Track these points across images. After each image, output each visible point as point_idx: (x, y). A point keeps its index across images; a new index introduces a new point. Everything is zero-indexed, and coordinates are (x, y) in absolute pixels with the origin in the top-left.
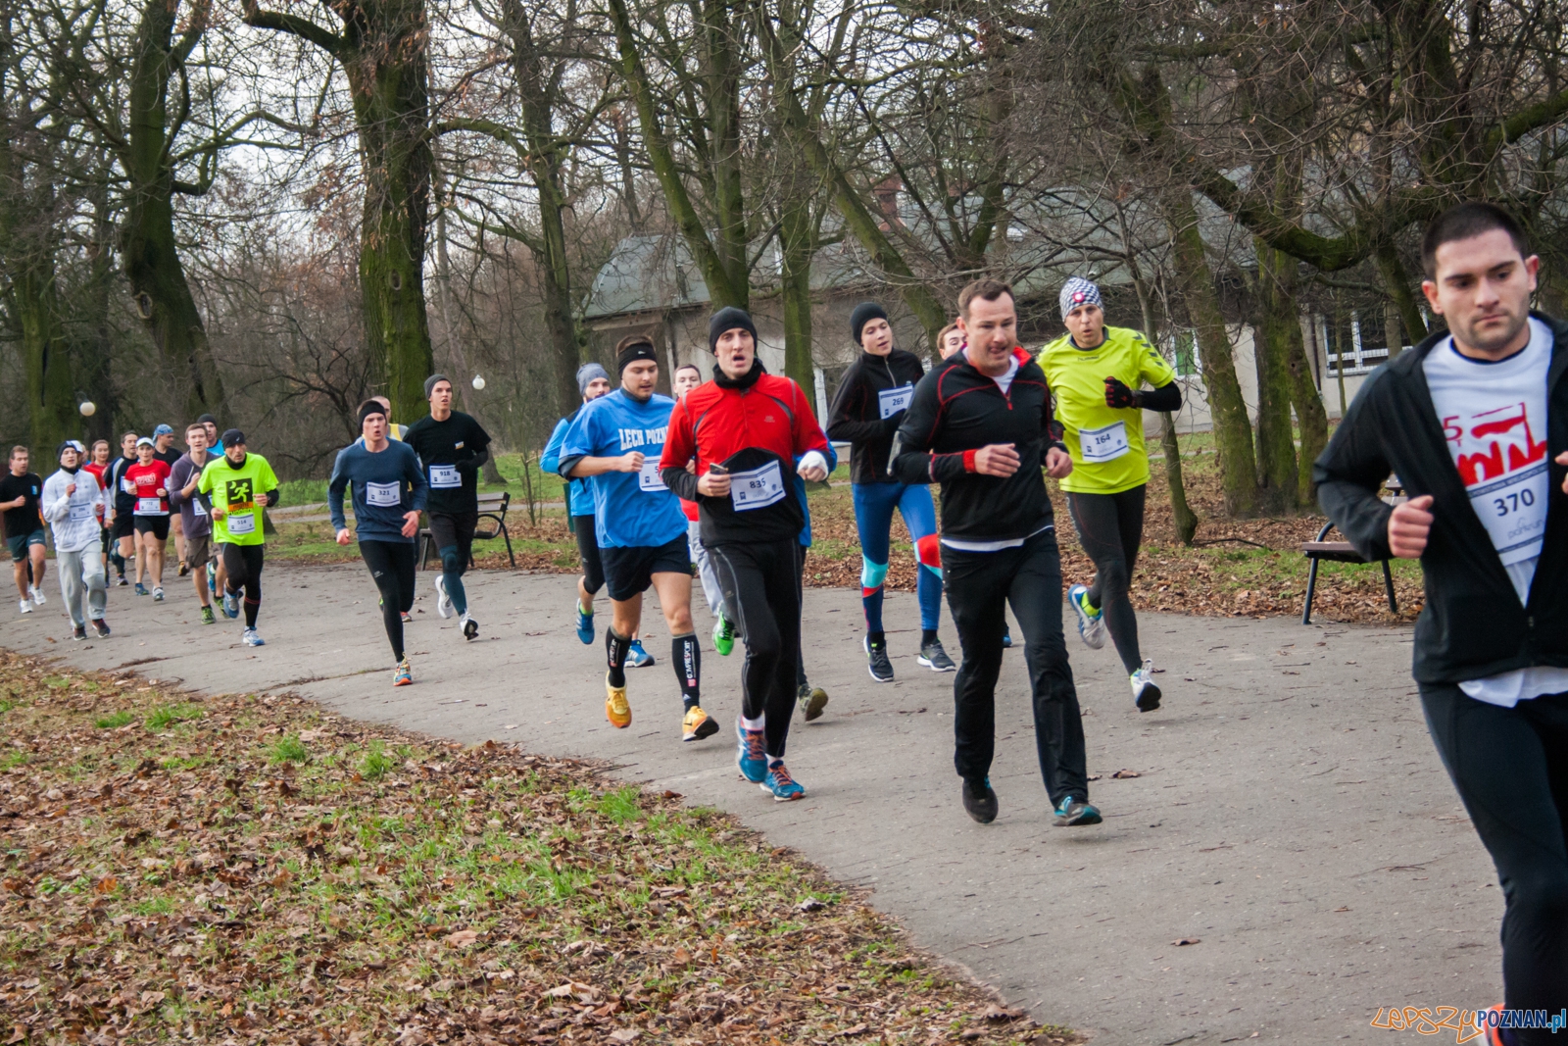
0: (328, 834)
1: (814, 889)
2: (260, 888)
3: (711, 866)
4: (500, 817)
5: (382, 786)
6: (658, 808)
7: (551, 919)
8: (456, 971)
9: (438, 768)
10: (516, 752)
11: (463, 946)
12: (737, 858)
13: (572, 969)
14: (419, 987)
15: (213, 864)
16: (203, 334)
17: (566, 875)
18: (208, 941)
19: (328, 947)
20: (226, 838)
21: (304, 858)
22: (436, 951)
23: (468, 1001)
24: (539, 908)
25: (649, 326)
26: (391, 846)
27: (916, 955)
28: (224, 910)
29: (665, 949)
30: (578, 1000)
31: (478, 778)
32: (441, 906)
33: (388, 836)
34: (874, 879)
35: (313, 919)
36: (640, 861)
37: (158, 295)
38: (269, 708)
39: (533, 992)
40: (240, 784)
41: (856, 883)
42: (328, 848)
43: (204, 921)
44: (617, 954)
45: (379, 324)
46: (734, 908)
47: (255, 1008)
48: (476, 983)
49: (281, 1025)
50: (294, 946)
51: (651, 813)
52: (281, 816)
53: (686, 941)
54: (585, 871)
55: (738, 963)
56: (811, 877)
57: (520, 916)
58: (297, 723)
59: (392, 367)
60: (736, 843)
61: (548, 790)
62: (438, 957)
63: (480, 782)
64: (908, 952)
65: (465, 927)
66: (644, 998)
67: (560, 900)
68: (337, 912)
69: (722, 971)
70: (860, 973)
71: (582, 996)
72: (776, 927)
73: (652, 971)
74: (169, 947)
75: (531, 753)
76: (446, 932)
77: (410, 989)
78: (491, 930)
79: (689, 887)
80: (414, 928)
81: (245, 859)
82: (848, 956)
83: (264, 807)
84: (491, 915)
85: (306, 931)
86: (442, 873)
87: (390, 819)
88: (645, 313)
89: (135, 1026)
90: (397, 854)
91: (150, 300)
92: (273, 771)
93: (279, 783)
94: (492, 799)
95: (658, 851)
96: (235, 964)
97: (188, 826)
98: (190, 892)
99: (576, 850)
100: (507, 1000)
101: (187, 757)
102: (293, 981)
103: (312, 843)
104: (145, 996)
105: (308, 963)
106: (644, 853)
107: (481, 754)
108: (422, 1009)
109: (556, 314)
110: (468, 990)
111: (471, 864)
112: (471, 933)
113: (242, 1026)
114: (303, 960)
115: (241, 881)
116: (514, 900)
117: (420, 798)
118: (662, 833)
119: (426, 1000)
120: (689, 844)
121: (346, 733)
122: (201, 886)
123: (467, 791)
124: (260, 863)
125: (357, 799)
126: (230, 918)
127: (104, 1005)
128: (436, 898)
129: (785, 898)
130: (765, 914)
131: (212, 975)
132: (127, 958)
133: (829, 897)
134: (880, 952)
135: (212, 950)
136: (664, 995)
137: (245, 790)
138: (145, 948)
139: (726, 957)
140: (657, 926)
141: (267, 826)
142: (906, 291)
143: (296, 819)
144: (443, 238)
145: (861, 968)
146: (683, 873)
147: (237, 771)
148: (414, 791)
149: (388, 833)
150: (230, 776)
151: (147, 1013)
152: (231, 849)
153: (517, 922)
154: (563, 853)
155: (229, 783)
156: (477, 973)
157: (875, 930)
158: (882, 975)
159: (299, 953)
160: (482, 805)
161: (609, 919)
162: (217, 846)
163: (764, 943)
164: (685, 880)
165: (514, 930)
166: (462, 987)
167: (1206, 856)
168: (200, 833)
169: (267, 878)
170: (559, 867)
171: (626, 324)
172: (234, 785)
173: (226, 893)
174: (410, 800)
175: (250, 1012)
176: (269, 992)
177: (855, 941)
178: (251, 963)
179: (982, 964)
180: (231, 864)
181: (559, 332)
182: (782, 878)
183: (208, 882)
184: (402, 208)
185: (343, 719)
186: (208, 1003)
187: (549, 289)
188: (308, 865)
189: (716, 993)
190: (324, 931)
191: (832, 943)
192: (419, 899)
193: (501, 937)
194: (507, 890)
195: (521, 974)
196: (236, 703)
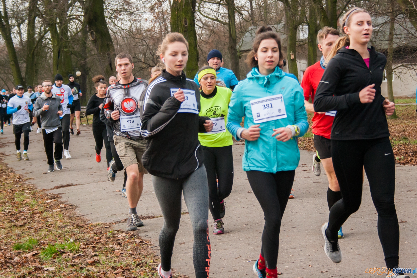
37: (97, 31)
91: (94, 33)
109: (232, 48)
181: (232, 54)
187: (230, 39)
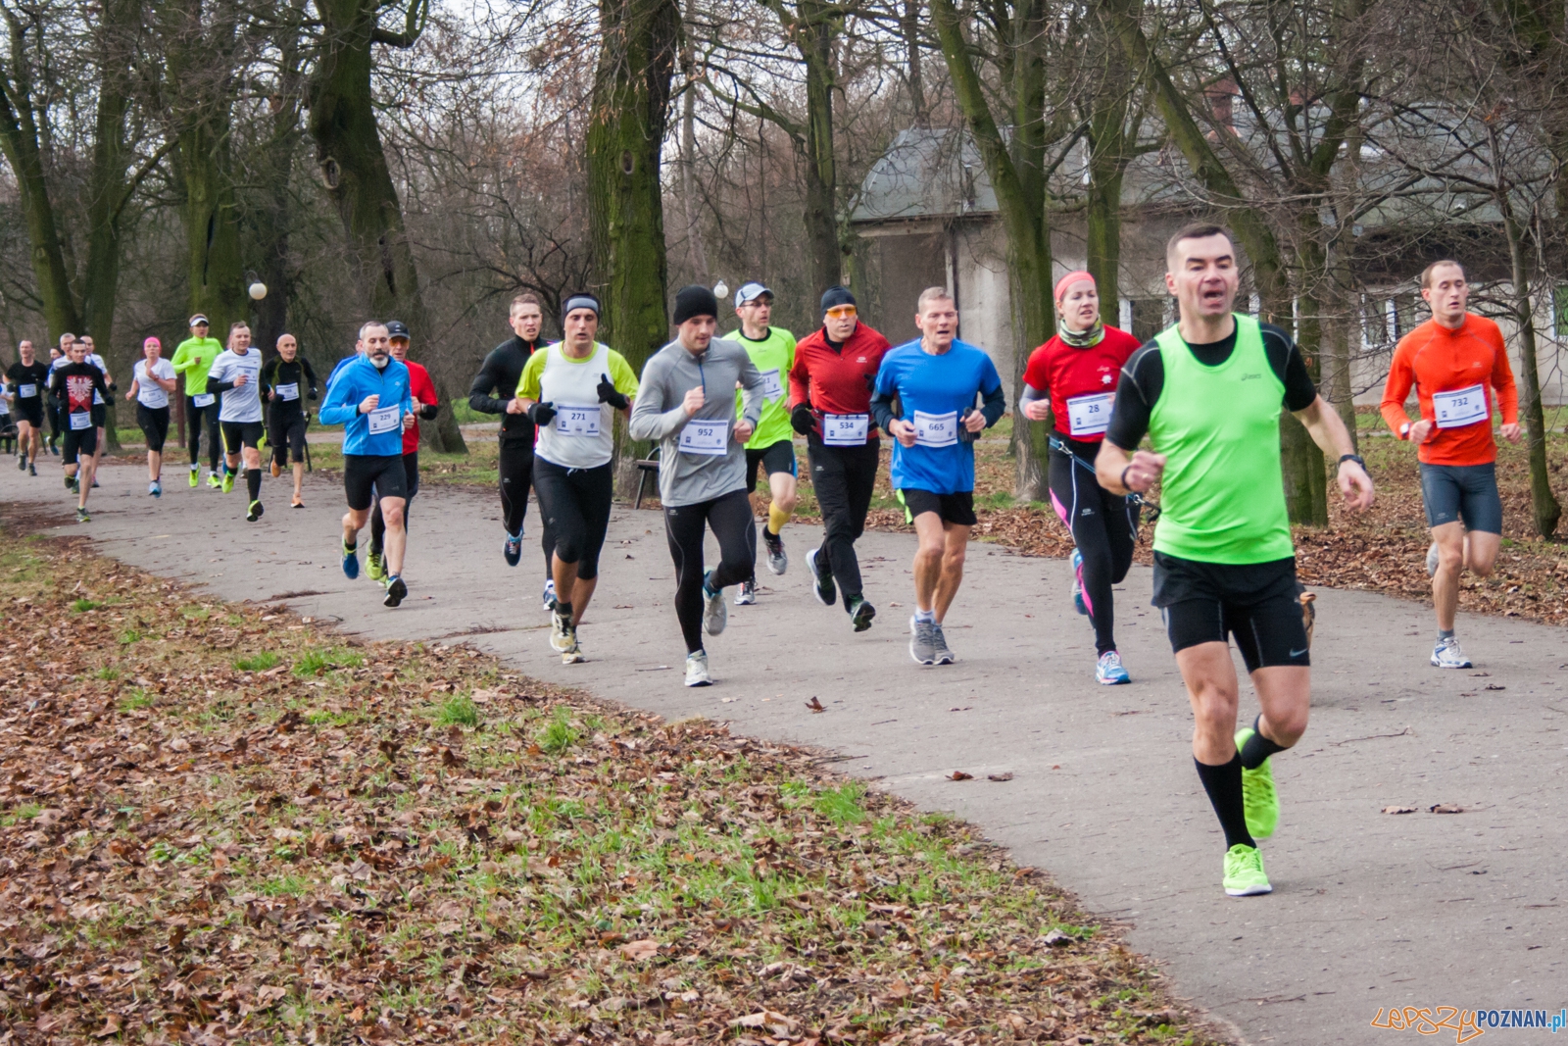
0: (494, 814)
1: (1062, 919)
2: (408, 873)
3: (942, 884)
4: (698, 808)
5: (563, 762)
6: (886, 810)
7: (747, 934)
8: (629, 987)
9: (631, 745)
10: (726, 732)
11: (640, 958)
12: (974, 876)
13: (767, 995)
14: (584, 1003)
15: (357, 841)
16: (399, 213)
17: (770, 882)
18: (342, 931)
19: (482, 948)
20: (375, 811)
21: (464, 841)
22: (608, 963)
23: (641, 1025)
24: (734, 919)
25: (929, 235)
26: (567, 833)
27: (1176, 1007)
28: (364, 896)
29: (879, 979)
30: (771, 1032)
31: (677, 760)
32: (619, 910)
33: (565, 822)
34: (1134, 913)
35: (467, 913)
36: (858, 872)
37: (346, 163)
38: (440, 659)
39: (719, 1019)
40: (396, 747)
41: (1113, 917)
42: (493, 831)
43: (340, 907)
44: (821, 981)
45: (602, 214)
46: (965, 936)
47: (390, 1015)
48: (652, 1003)
49: (419, 1037)
50: (443, 945)
51: (878, 815)
52: (442, 789)
53: (904, 972)
54: (793, 881)
55: (963, 1002)
56: (1059, 905)
57: (711, 927)
58: (471, 680)
59: (616, 265)
60: (975, 859)
61: (759, 779)
62: (610, 969)
63: (679, 765)
64: (1167, 1003)
65: (645, 936)
66: (849, 1036)
67: (760, 912)
68: (495, 907)
69: (944, 1009)
70: (1108, 1025)
71: (776, 1027)
72: (1013, 962)
73: (861, 1004)
74: (296, 936)
75: (741, 731)
76: (622, 941)
77: (574, 1005)
78: (675, 941)
79: (914, 906)
80: (585, 933)
81: (394, 837)
82: (1095, 1003)
83: (421, 777)
84: (677, 924)
85: (458, 928)
86: (624, 870)
87: (569, 802)
88: (925, 220)
89: (249, 1026)
90: (573, 844)
92: (438, 735)
93: (443, 750)
94: (692, 786)
95: (882, 861)
96: (371, 960)
97: (332, 793)
98: (326, 872)
99: (784, 854)
100: (686, 1027)
101: (338, 711)
102: (437, 985)
103: (474, 824)
104: (263, 991)
105: (457, 966)
106: (864, 863)
107: (682, 732)
108: (585, 1030)
109: (817, 215)
110: (644, 1011)
111: (660, 862)
112: (652, 944)
113: (373, 1035)
114: (451, 962)
115: (387, 863)
116: (706, 907)
117: (608, 780)
118: (889, 840)
119: (592, 1020)
120: (919, 856)
121: (528, 695)
122: (340, 865)
123: (663, 774)
124: (412, 843)
125: (533, 775)
126: (371, 904)
127: (214, 998)
128: (614, 899)
129: (1026, 928)
130: (1001, 945)
131: (343, 972)
132: (246, 945)
133: (1080, 930)
134: (1134, 1000)
135: (346, 943)
136: (873, 1034)
137: (402, 756)
138: (268, 934)
139: (950, 994)
140: (871, 952)
141: (425, 799)
142: (1233, 215)
143: (459, 794)
144: (689, 115)
145: (1109, 1018)
146: (909, 891)
147: (395, 732)
148: (600, 771)
149: (565, 818)
150: (386, 737)
151: (263, 1012)
152: (379, 824)
153: (708, 935)
154: (768, 857)
155: (384, 746)
156: (656, 993)
157: (1130, 974)
158: (1133, 1028)
159: (447, 953)
160: (679, 792)
161: (816, 939)
162: (364, 820)
163: (997, 979)
164: (911, 899)
165: (702, 944)
166: (635, 1008)
167: (1533, 913)
168: (345, 802)
169: (418, 861)
170: (762, 872)
171: (902, 232)
172: (390, 749)
173: (369, 876)
174: (595, 781)
175: (384, 1020)
176: (408, 997)
177: (1105, 986)
178: (390, 961)
179: (1254, 1024)
180: (377, 841)
181: (819, 237)
182: (1025, 905)
183: (348, 861)
184: (640, 77)
185: (526, 679)
186: (336, 1005)
187: (810, 184)
188: (468, 849)
189: (934, 1036)
190: (478, 929)
191: (1077, 986)
192: (595, 899)
193: (686, 951)
194: (699, 895)
195: (707, 996)
196: (401, 652)
